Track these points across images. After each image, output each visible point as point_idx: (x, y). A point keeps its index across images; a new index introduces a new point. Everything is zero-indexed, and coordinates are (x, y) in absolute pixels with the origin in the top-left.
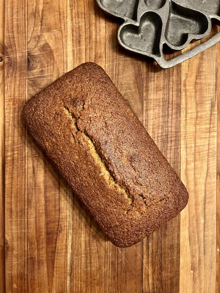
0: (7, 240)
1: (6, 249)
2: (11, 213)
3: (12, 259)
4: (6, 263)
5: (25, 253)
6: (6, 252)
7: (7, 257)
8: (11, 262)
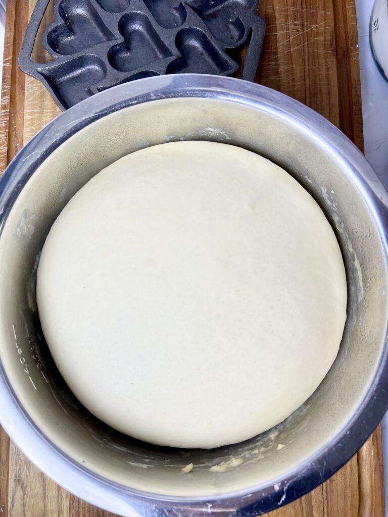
0: (334, 55)
1: (334, 42)
2: (329, 92)
3: (325, 29)
4: (333, 24)
5: (307, 37)
6: (334, 39)
7: (332, 31)
8: (325, 26)
